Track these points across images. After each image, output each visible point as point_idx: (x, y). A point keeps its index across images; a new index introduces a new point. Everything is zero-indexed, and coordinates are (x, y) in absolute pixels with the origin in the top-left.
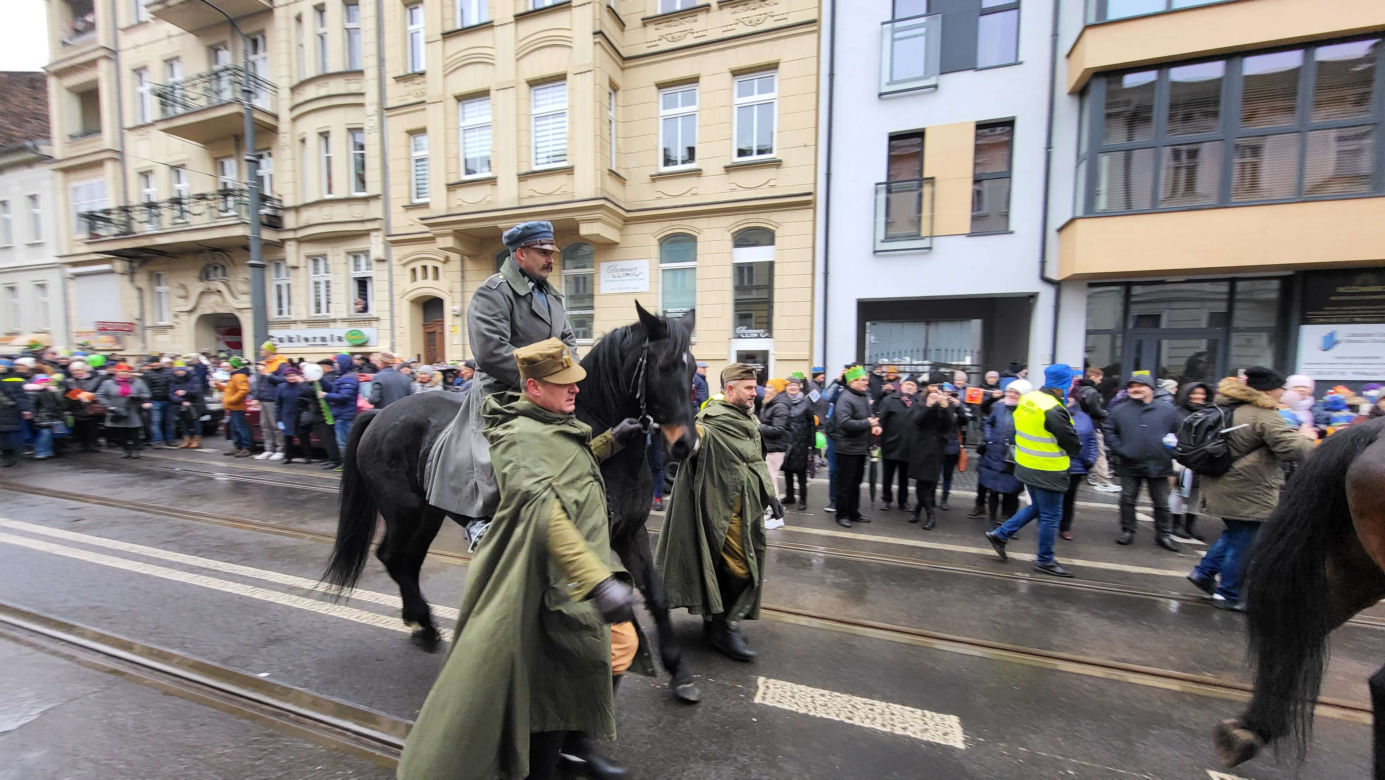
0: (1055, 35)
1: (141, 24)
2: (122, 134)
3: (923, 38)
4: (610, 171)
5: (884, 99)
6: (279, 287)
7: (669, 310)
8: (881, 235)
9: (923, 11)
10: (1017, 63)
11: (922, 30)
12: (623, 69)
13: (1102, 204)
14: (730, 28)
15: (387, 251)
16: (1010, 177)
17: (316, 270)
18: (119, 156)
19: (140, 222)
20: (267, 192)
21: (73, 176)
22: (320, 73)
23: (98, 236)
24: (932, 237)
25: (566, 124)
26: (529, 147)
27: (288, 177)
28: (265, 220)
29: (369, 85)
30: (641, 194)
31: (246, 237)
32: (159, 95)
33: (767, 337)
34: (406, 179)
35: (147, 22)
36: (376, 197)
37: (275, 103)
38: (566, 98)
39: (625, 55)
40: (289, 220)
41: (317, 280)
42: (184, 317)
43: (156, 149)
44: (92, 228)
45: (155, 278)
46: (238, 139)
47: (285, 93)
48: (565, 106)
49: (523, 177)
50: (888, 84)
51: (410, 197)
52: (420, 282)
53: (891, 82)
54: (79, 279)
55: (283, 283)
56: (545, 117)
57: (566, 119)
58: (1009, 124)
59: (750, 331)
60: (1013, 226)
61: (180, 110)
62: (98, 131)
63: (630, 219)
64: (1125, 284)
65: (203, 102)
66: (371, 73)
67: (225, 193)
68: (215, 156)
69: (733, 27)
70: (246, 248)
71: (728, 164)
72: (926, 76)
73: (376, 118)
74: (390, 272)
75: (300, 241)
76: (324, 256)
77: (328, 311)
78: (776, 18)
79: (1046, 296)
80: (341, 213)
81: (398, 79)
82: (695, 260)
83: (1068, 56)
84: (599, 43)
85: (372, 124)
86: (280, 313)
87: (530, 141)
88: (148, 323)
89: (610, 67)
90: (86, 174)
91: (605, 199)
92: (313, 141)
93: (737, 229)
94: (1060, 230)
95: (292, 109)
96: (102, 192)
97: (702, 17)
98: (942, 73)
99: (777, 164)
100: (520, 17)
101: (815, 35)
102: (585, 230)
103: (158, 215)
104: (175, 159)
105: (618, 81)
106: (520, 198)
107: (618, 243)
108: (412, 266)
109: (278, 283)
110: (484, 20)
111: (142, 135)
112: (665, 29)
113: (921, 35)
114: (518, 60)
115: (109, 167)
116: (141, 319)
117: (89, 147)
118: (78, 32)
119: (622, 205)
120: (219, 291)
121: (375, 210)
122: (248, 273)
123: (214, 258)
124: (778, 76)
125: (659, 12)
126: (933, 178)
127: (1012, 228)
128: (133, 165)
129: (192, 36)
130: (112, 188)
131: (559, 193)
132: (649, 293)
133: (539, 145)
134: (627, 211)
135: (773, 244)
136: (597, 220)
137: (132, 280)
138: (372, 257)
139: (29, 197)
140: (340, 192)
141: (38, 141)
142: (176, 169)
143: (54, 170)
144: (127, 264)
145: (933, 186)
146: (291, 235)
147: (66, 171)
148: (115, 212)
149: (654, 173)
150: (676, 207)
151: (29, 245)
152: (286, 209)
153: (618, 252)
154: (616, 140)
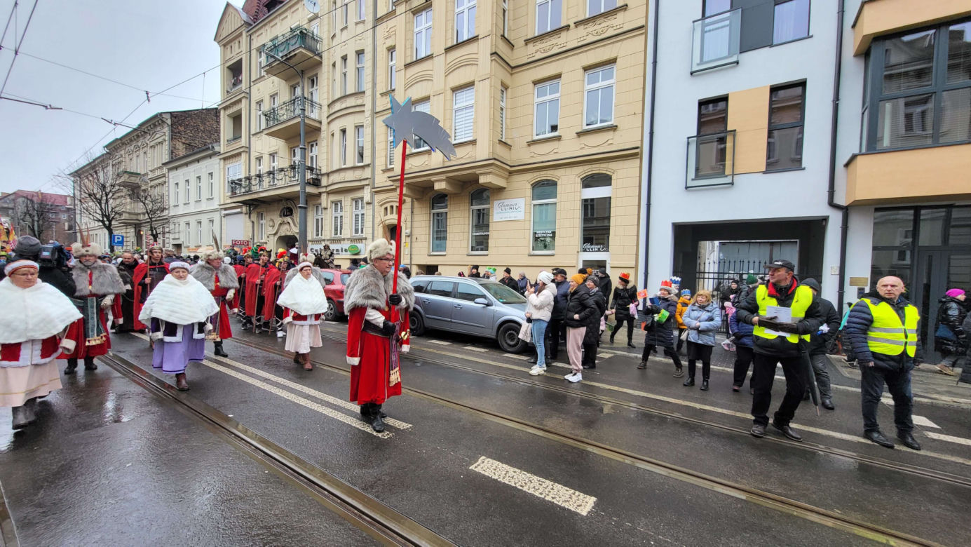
0: (841, 12)
1: (261, 77)
2: (250, 138)
3: (728, 28)
4: (500, 141)
5: (694, 76)
6: (317, 220)
7: (537, 232)
8: (692, 174)
9: (728, 8)
10: (809, 37)
11: (727, 22)
12: (512, 74)
13: (886, 142)
14: (582, 39)
15: (372, 197)
16: (802, 126)
17: (336, 210)
18: (248, 150)
19: (254, 185)
20: (315, 166)
21: (228, 162)
22: (343, 95)
23: (235, 194)
24: (733, 175)
25: (473, 113)
26: (452, 129)
27: (324, 156)
28: (311, 182)
29: (367, 100)
30: (522, 155)
32: (266, 115)
33: (605, 251)
34: (385, 153)
35: (264, 76)
36: (368, 165)
37: (320, 115)
38: (474, 97)
39: (512, 65)
40: (324, 181)
41: (336, 215)
42: (272, 237)
43: (264, 145)
44: (233, 189)
45: (260, 216)
47: (325, 108)
48: (473, 102)
50: (698, 65)
51: (386, 165)
52: (389, 216)
53: (702, 62)
54: (229, 217)
55: (320, 218)
56: (461, 109)
57: (474, 110)
58: (802, 84)
59: (593, 247)
60: (805, 164)
61: (274, 123)
62: (241, 137)
64: (916, 207)
65: (285, 117)
66: (369, 93)
67: (294, 167)
68: (292, 147)
69: (585, 38)
70: (299, 198)
71: (579, 130)
72: (730, 55)
73: (370, 119)
74: (374, 210)
76: (340, 201)
77: (341, 234)
78: (615, 28)
79: (835, 219)
80: (349, 176)
81: (382, 94)
82: (556, 197)
83: (854, 26)
84: (494, 59)
85: (368, 122)
86: (317, 235)
87: (451, 125)
88: (255, 241)
89: (502, 74)
90: (234, 160)
91: (495, 159)
92: (338, 135)
93: (585, 175)
94: (847, 165)
95: (328, 117)
96: (238, 170)
97: (564, 34)
98: (740, 53)
99: (614, 128)
100: (448, 50)
101: (644, 36)
102: (482, 180)
103: (263, 181)
104: (272, 150)
105: (508, 81)
106: (444, 162)
107: (505, 188)
108: (385, 206)
109: (317, 217)
110: (429, 53)
111: (258, 137)
112: (539, 45)
113: (727, 26)
114: (446, 76)
115: (243, 155)
116: (253, 238)
117: (234, 146)
118: (235, 85)
119: (509, 164)
120: (289, 223)
121: (367, 173)
123: (287, 204)
124: (616, 67)
125: (536, 35)
126: (735, 131)
127: (803, 166)
128: (254, 155)
129: (284, 81)
130: (243, 167)
131: (467, 156)
132: (524, 221)
133: (457, 128)
134: (511, 166)
135: (611, 185)
136: (490, 173)
137: (250, 217)
138: (365, 201)
139: (209, 174)
140: (349, 164)
141: (215, 145)
142: (273, 155)
143: (220, 159)
144: (248, 208)
145: (734, 136)
146: (324, 190)
147: (225, 159)
148: (244, 180)
149: (530, 140)
150: (542, 162)
151: (208, 199)
152: (322, 175)
153: (505, 194)
154: (506, 121)
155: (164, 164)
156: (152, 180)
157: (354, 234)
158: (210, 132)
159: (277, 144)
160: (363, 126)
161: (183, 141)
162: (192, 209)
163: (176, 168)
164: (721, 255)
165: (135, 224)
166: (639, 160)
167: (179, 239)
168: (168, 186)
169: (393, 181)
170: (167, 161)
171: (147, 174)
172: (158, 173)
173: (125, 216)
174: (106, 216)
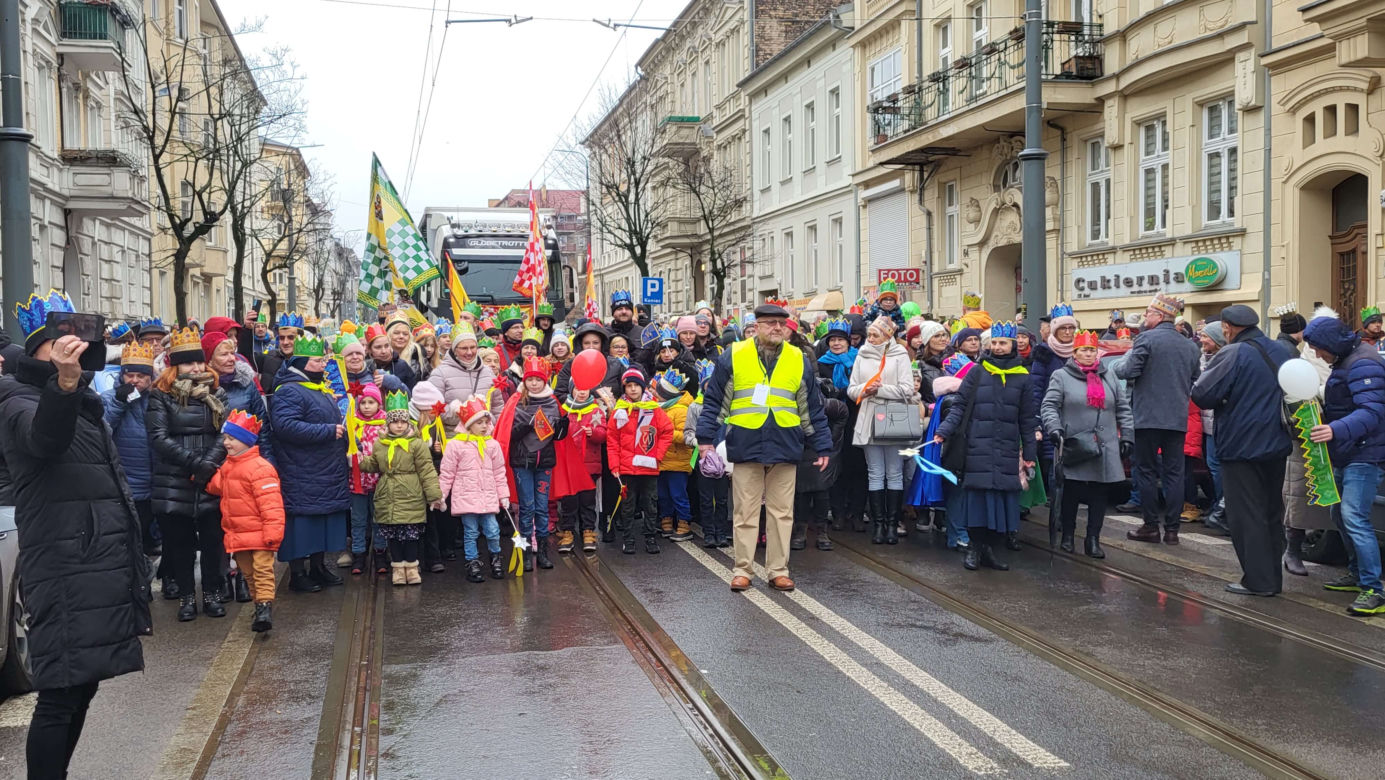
6: (1096, 187)
15: (1263, 88)
17: (1149, 148)
18: (916, 6)
19: (926, 108)
21: (871, 50)
23: (884, 138)
28: (1074, 69)
40: (1112, 62)
41: (1150, 164)
42: (974, 254)
44: (877, 127)
45: (947, 194)
52: (1322, 144)
54: (872, 207)
55: (1101, 179)
74: (1268, 131)
75: (1125, 96)
76: (1161, 117)
77: (1164, 224)
80: (1188, 26)
88: (936, 269)
90: (885, 42)
96: (893, 71)
103: (945, 91)
108: (1305, 112)
109: (1094, 179)
115: (905, 24)
116: (929, 262)
121: (1244, 7)
123: (1012, 148)
130: (906, 59)
137: (921, 201)
138: (1237, 106)
139: (832, 92)
143: (852, 47)
144: (917, 174)
146: (1111, 87)
147: (864, 45)
148: (901, 97)
151: (830, 162)
152: (1106, 40)
155: (742, 85)
156: (720, 130)
157: (1205, 221)
161: (781, 14)
162: (797, 194)
163: (764, 90)
165: (692, 247)
167: (771, 276)
168: (750, 141)
169: (1320, 19)
170: (747, 75)
171: (710, 117)
172: (730, 110)
173: (673, 229)
174: (636, 232)
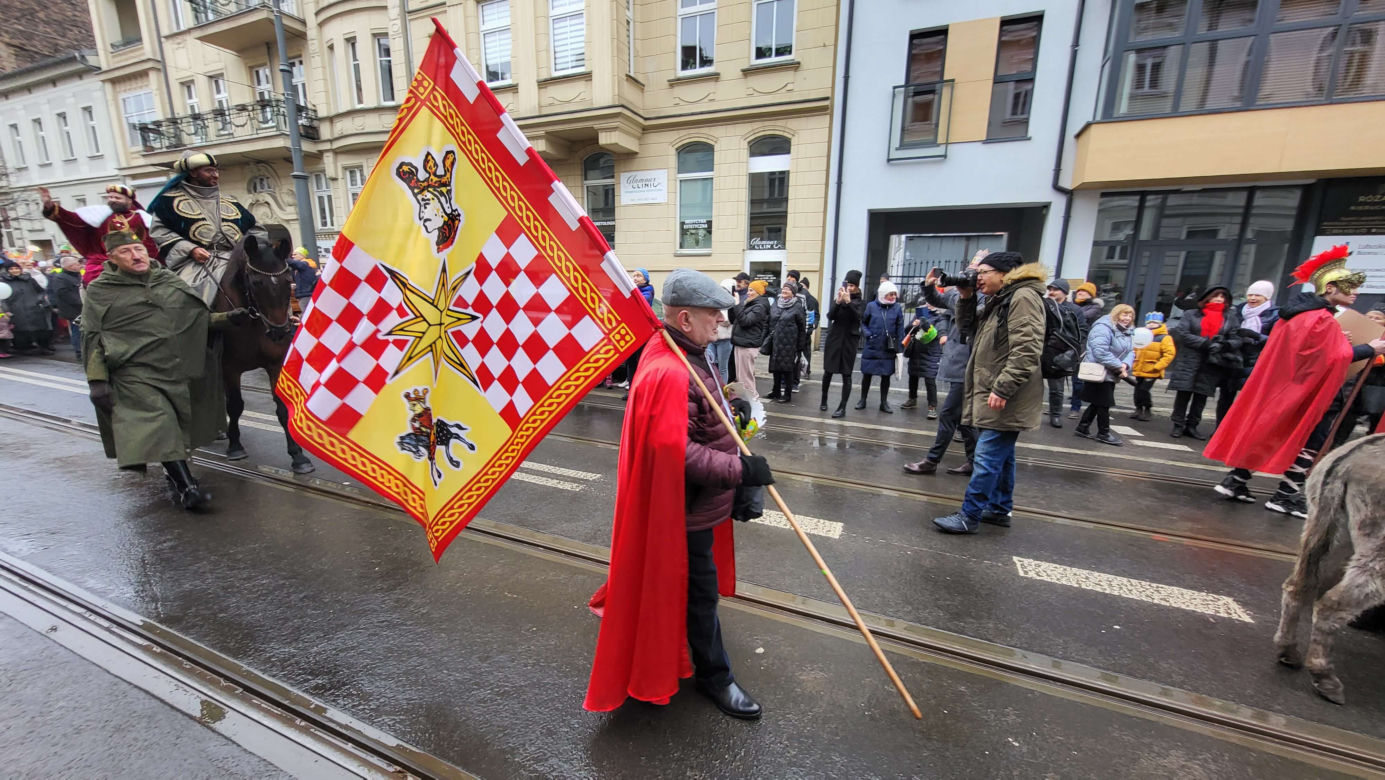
2: (160, 43)
4: (628, 76)
6: (321, 199)
7: (687, 222)
8: (896, 142)
13: (1123, 107)
16: (1033, 80)
17: (353, 182)
18: (161, 66)
19: (189, 135)
20: (302, 104)
21: (121, 87)
23: (152, 149)
24: (947, 144)
25: (583, 26)
26: (548, 51)
27: (319, 85)
28: (303, 132)
30: (660, 101)
31: (287, 149)
33: (779, 248)
37: (301, 7)
40: (325, 131)
41: (355, 191)
43: (194, 58)
44: (145, 140)
46: (270, 46)
48: (581, 6)
49: (543, 84)
55: (325, 195)
56: (562, 18)
57: (584, 20)
58: (1037, 19)
59: (764, 242)
60: (1032, 131)
61: (211, 17)
62: (140, 40)
63: (649, 127)
64: (1141, 192)
65: (233, 8)
67: (264, 104)
68: (251, 65)
70: (289, 160)
71: (746, 67)
73: (398, 22)
75: (337, 152)
79: (1058, 204)
80: (372, 123)
82: (712, 170)
85: (396, 28)
86: (324, 224)
87: (548, 45)
90: (134, 84)
91: (623, 106)
92: (341, 48)
93: (753, 137)
94: (1078, 136)
95: (317, 14)
96: (148, 103)
99: (795, 66)
102: (605, 139)
103: (205, 127)
104: (213, 68)
106: (540, 107)
107: (636, 153)
109: (320, 194)
111: (179, 44)
115: (153, 75)
117: (130, 57)
119: (641, 113)
120: (267, 203)
122: (293, 185)
123: (259, 170)
126: (953, 81)
127: (1029, 135)
128: (175, 76)
130: (157, 101)
131: (578, 100)
132: (667, 204)
133: (557, 49)
134: (646, 119)
135: (788, 152)
136: (615, 129)
139: (84, 109)
140: (370, 102)
141: (86, 52)
142: (215, 78)
143: (103, 81)
145: (952, 88)
146: (327, 146)
147: (114, 82)
148: (164, 124)
149: (672, 77)
150: (693, 114)
151: (91, 158)
152: (320, 119)
153: (637, 162)
154: (635, 43)
158: (60, 23)
159: (222, 58)
160: (386, 34)
161: (7, 40)
162: (60, 175)
164: (908, 254)
166: (828, 116)
167: (42, 230)
